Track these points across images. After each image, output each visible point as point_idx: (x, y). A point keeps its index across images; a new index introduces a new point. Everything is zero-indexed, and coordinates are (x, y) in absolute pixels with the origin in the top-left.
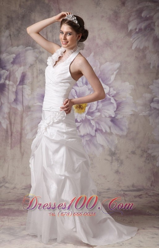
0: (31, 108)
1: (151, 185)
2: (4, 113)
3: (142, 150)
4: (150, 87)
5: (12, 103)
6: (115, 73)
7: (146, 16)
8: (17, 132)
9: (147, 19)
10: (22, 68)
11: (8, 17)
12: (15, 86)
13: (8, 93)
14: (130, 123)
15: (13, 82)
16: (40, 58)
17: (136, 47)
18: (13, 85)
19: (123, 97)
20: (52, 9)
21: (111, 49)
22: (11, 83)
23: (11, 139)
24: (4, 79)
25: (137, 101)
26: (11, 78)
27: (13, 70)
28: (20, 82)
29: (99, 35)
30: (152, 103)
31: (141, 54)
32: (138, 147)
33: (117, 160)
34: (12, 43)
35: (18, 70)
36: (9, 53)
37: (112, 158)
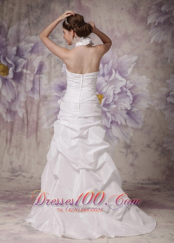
0: (47, 98)
1: (167, 179)
2: (21, 102)
3: (157, 144)
4: (166, 81)
5: (29, 92)
6: (133, 66)
8: (33, 122)
9: (166, 13)
10: (40, 57)
11: (28, 6)
12: (32, 75)
13: (26, 82)
14: (146, 116)
15: (31, 71)
17: (155, 41)
18: (30, 75)
19: (140, 91)
22: (28, 72)
23: (27, 127)
24: (22, 68)
25: (153, 95)
26: (29, 67)
27: (31, 59)
28: (38, 71)
29: (118, 27)
30: (168, 97)
31: (159, 48)
32: (154, 141)
33: (132, 153)
34: (31, 32)
35: (36, 59)
36: (27, 42)
37: (127, 150)
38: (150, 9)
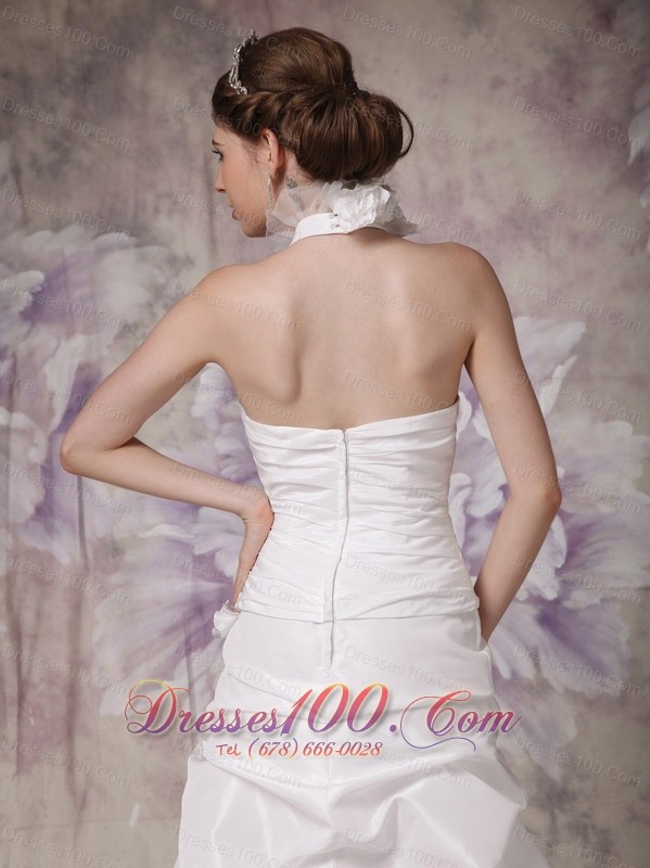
5: (26, 525)
6: (560, 372)
8: (51, 682)
10: (79, 341)
11: (6, 75)
12: (41, 439)
14: (641, 633)
15: (32, 413)
16: (172, 290)
18: (28, 434)
21: (540, 249)
22: (19, 419)
23: (20, 716)
26: (22, 397)
27: (31, 354)
29: (479, 178)
33: (581, 829)
34: (25, 210)
35: (56, 350)
36: (10, 266)
37: (553, 818)
38: (640, 77)
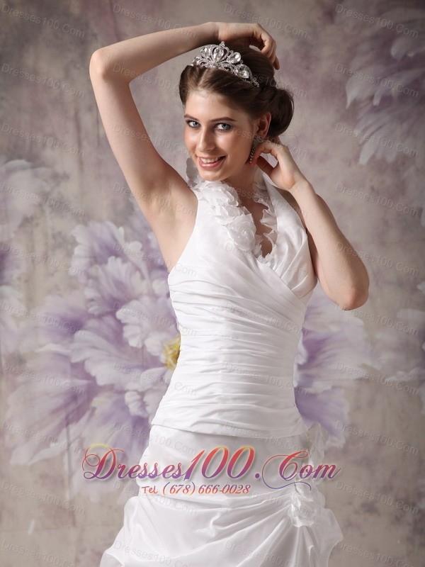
0: (25, 361)
4: (419, 287)
7: (405, 56)
9: (407, 64)
14: (357, 408)
16: (55, 195)
17: (374, 156)
19: (332, 323)
20: (95, 35)
25: (379, 336)
31: (389, 180)
32: (387, 489)
38: (352, 52)
